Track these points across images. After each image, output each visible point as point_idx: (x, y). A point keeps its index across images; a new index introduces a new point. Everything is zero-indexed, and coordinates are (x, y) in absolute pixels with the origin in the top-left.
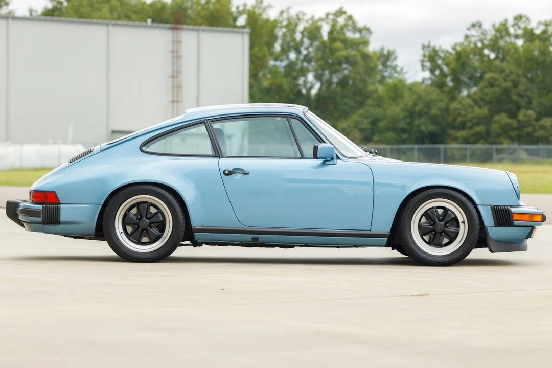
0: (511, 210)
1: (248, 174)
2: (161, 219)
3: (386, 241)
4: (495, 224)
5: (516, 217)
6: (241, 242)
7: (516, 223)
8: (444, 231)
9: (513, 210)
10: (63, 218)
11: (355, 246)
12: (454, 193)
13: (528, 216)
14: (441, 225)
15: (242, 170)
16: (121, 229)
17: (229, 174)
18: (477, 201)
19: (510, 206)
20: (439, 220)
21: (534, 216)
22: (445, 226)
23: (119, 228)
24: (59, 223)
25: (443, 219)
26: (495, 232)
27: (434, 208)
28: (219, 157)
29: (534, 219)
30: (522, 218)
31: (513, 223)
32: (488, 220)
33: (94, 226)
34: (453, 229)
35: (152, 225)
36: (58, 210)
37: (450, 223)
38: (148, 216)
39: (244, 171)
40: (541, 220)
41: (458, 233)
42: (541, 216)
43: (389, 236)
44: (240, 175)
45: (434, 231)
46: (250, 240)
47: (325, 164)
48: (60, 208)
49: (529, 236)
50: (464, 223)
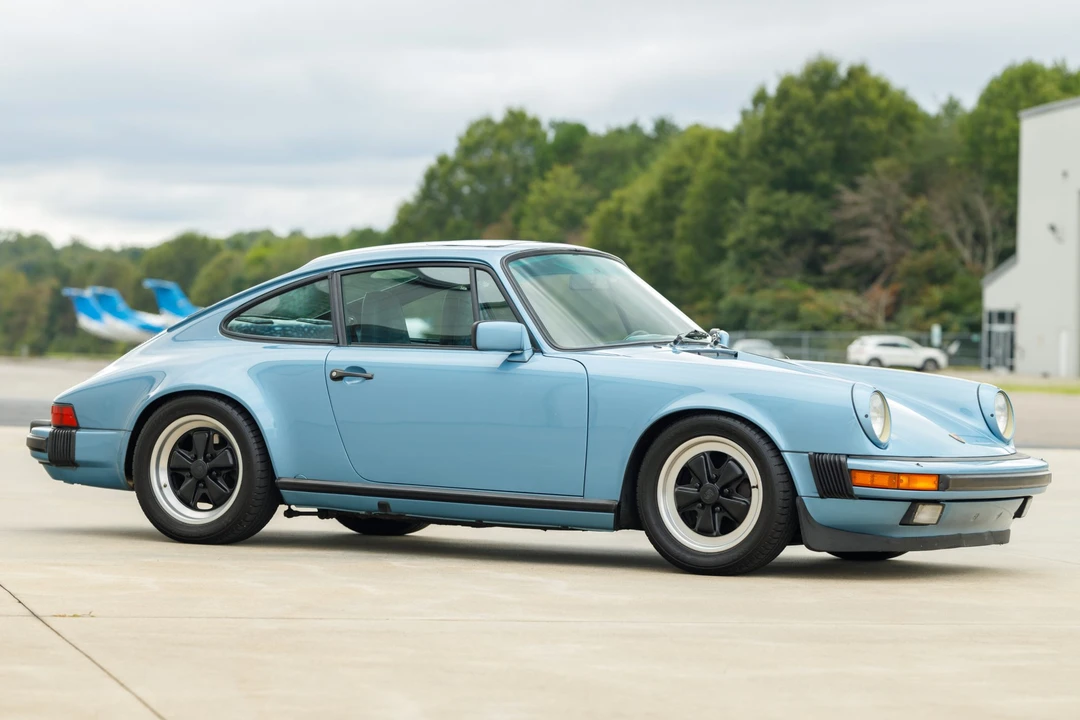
0: (846, 464)
1: (371, 378)
2: (229, 460)
3: (613, 520)
4: (819, 493)
5: (860, 478)
6: (367, 511)
7: (857, 490)
8: (717, 504)
9: (852, 463)
10: (79, 456)
11: (565, 528)
12: (747, 431)
13: (887, 477)
14: (711, 491)
15: (362, 370)
16: (164, 478)
17: (339, 378)
18: (781, 443)
19: (848, 456)
20: (710, 480)
21: (901, 477)
22: (721, 492)
23: (159, 477)
24: (73, 464)
25: (717, 478)
26: (821, 509)
27: (703, 454)
28: (337, 344)
29: (902, 485)
30: (873, 481)
31: (852, 490)
32: (804, 483)
33: (123, 472)
34: (739, 499)
35: (214, 473)
36: (71, 439)
37: (734, 487)
38: (208, 455)
39: (365, 372)
40: (934, 486)
41: (748, 507)
42: (935, 479)
43: (616, 509)
44: (357, 381)
45: (700, 501)
46: (376, 507)
47: (507, 362)
48: (74, 436)
49: (907, 520)
50: (757, 487)
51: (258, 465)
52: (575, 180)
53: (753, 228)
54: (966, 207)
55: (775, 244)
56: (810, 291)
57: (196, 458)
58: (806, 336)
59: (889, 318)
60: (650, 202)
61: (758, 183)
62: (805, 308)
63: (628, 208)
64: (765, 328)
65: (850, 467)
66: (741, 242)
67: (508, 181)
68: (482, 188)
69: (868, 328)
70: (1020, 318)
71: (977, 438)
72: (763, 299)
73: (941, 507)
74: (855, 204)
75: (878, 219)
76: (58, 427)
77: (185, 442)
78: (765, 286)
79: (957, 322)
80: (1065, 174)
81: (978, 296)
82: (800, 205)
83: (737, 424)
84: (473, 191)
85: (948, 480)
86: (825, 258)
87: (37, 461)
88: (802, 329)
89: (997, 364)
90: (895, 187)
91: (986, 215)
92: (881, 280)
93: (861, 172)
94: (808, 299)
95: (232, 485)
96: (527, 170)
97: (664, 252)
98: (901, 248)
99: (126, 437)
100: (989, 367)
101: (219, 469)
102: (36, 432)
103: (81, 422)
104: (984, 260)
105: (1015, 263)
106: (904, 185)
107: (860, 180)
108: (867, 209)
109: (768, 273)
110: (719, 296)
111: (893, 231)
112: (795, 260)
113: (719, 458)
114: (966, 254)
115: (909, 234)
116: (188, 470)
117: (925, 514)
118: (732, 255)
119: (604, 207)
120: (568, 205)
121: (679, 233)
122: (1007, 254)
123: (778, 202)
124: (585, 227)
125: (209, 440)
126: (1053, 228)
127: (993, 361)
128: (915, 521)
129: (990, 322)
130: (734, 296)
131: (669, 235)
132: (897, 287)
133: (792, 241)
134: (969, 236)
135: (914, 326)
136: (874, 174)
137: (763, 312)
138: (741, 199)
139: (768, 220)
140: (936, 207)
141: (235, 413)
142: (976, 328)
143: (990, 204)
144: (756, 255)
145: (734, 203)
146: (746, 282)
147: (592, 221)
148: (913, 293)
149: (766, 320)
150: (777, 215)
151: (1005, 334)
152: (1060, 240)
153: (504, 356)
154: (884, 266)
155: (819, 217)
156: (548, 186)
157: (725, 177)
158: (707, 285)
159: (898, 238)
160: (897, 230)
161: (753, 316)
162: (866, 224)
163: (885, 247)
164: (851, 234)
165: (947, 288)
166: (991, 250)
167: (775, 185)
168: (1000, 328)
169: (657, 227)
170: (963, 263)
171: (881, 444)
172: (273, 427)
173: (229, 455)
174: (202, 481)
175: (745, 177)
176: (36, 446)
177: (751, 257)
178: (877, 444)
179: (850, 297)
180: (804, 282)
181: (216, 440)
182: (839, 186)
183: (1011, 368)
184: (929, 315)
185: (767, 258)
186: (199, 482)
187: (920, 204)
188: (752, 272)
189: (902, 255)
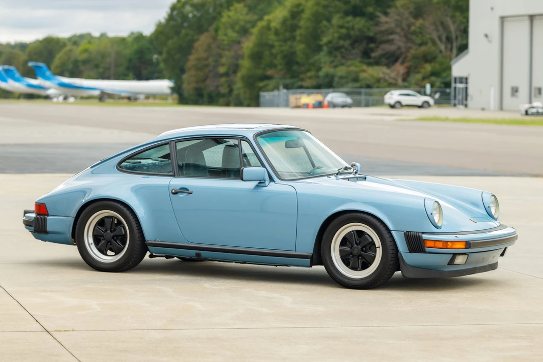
0: (422, 237)
1: (191, 193)
2: (123, 232)
3: (309, 262)
4: (409, 250)
5: (429, 244)
6: (190, 257)
7: (427, 249)
8: (360, 255)
9: (425, 236)
10: (49, 228)
11: (286, 266)
12: (374, 221)
13: (441, 243)
14: (357, 249)
15: (187, 189)
16: (91, 240)
17: (176, 193)
18: (391, 227)
19: (423, 233)
20: (356, 244)
21: (449, 243)
22: (362, 250)
23: (89, 240)
24: (46, 232)
25: (360, 243)
26: (410, 258)
27: (353, 231)
28: (174, 176)
29: (448, 247)
30: (435, 245)
31: (425, 249)
32: (402, 246)
33: (71, 237)
34: (370, 253)
35: (115, 238)
36: (45, 221)
37: (368, 247)
38: (112, 229)
39: (188, 190)
40: (464, 247)
41: (374, 257)
42: (464, 243)
43: (312, 258)
44: (185, 195)
45: (351, 254)
46: (195, 255)
47: (257, 186)
48: (46, 219)
49: (451, 262)
50: (379, 247)
51: (137, 235)
52: (245, 10)
53: (336, 35)
54: (442, 24)
55: (347, 43)
56: (364, 67)
57: (106, 230)
58: (363, 90)
59: (404, 80)
60: (284, 22)
61: (338, 12)
62: (362, 75)
63: (273, 25)
64: (342, 86)
65: (424, 238)
66: (330, 42)
67: (211, 10)
68: (198, 14)
69: (393, 85)
70: (470, 81)
71: (482, 218)
72: (341, 71)
73: (467, 256)
74: (387, 23)
75: (398, 30)
76: (38, 214)
77: (101, 223)
78: (342, 64)
79: (438, 82)
80: (492, 9)
81: (449, 69)
82: (359, 23)
83: (369, 217)
84: (194, 16)
85: (470, 243)
86: (372, 50)
87: (28, 230)
88: (361, 87)
89: (459, 104)
90: (406, 14)
91: (452, 28)
92: (400, 61)
93: (389, 7)
94: (364, 71)
95: (124, 243)
96: (221, 5)
97: (291, 47)
98: (409, 45)
99: (73, 220)
100: (455, 105)
101: (117, 236)
102: (28, 217)
103: (50, 212)
104: (451, 50)
105: (467, 53)
106: (411, 13)
107: (389, 10)
108: (392, 25)
109: (343, 57)
110: (319, 69)
111: (406, 36)
112: (357, 51)
113: (360, 233)
114: (442, 47)
115: (414, 37)
116: (103, 236)
117: (460, 260)
118: (325, 49)
119: (261, 24)
120: (242, 23)
121: (298, 38)
122: (463, 48)
123: (348, 22)
124: (251, 34)
125: (113, 221)
126: (486, 36)
127: (457, 102)
128: (455, 263)
129: (455, 83)
130: (326, 69)
131: (293, 38)
132: (407, 64)
133: (355, 41)
134: (444, 38)
135: (416, 84)
136: (396, 7)
137: (341, 78)
138: (329, 20)
139: (344, 31)
140: (427, 24)
141: (125, 210)
142: (448, 85)
143: (454, 22)
144: (338, 48)
145: (325, 23)
146: (332, 62)
147: (255, 31)
148: (416, 67)
149: (343, 81)
150: (348, 28)
151: (463, 88)
152: (490, 42)
153: (256, 183)
154: (402, 53)
155: (369, 29)
156: (231, 13)
157: (321, 10)
158: (313, 64)
159: (408, 40)
160: (408, 36)
161: (336, 79)
162: (392, 33)
163: (402, 44)
164: (385, 38)
165: (433, 64)
166: (455, 45)
167: (347, 13)
168: (460, 86)
169: (288, 34)
170: (441, 52)
171: (438, 226)
172: (143, 215)
173: (122, 229)
174: (110, 242)
175: (331, 9)
176: (28, 224)
177: (334, 49)
178: (437, 227)
179: (385, 69)
180: (361, 62)
181: (116, 222)
182: (378, 14)
183: (466, 106)
184: (424, 78)
185: (343, 50)
186: (108, 242)
187: (419, 22)
188: (336, 57)
189: (410, 48)
